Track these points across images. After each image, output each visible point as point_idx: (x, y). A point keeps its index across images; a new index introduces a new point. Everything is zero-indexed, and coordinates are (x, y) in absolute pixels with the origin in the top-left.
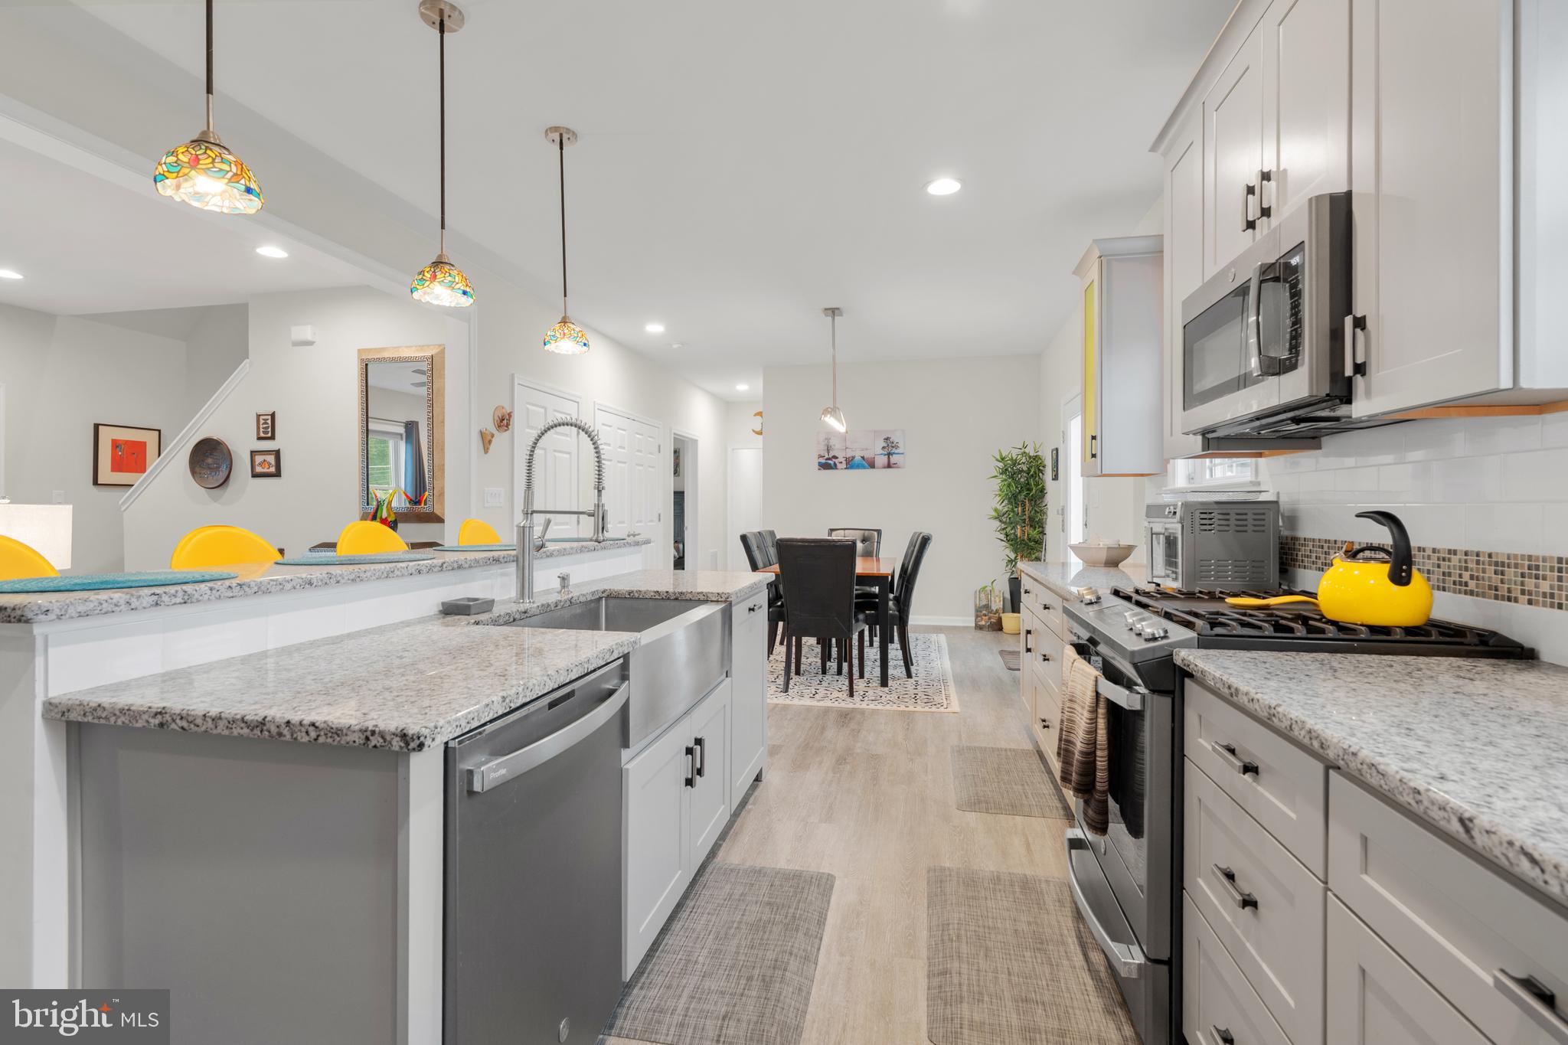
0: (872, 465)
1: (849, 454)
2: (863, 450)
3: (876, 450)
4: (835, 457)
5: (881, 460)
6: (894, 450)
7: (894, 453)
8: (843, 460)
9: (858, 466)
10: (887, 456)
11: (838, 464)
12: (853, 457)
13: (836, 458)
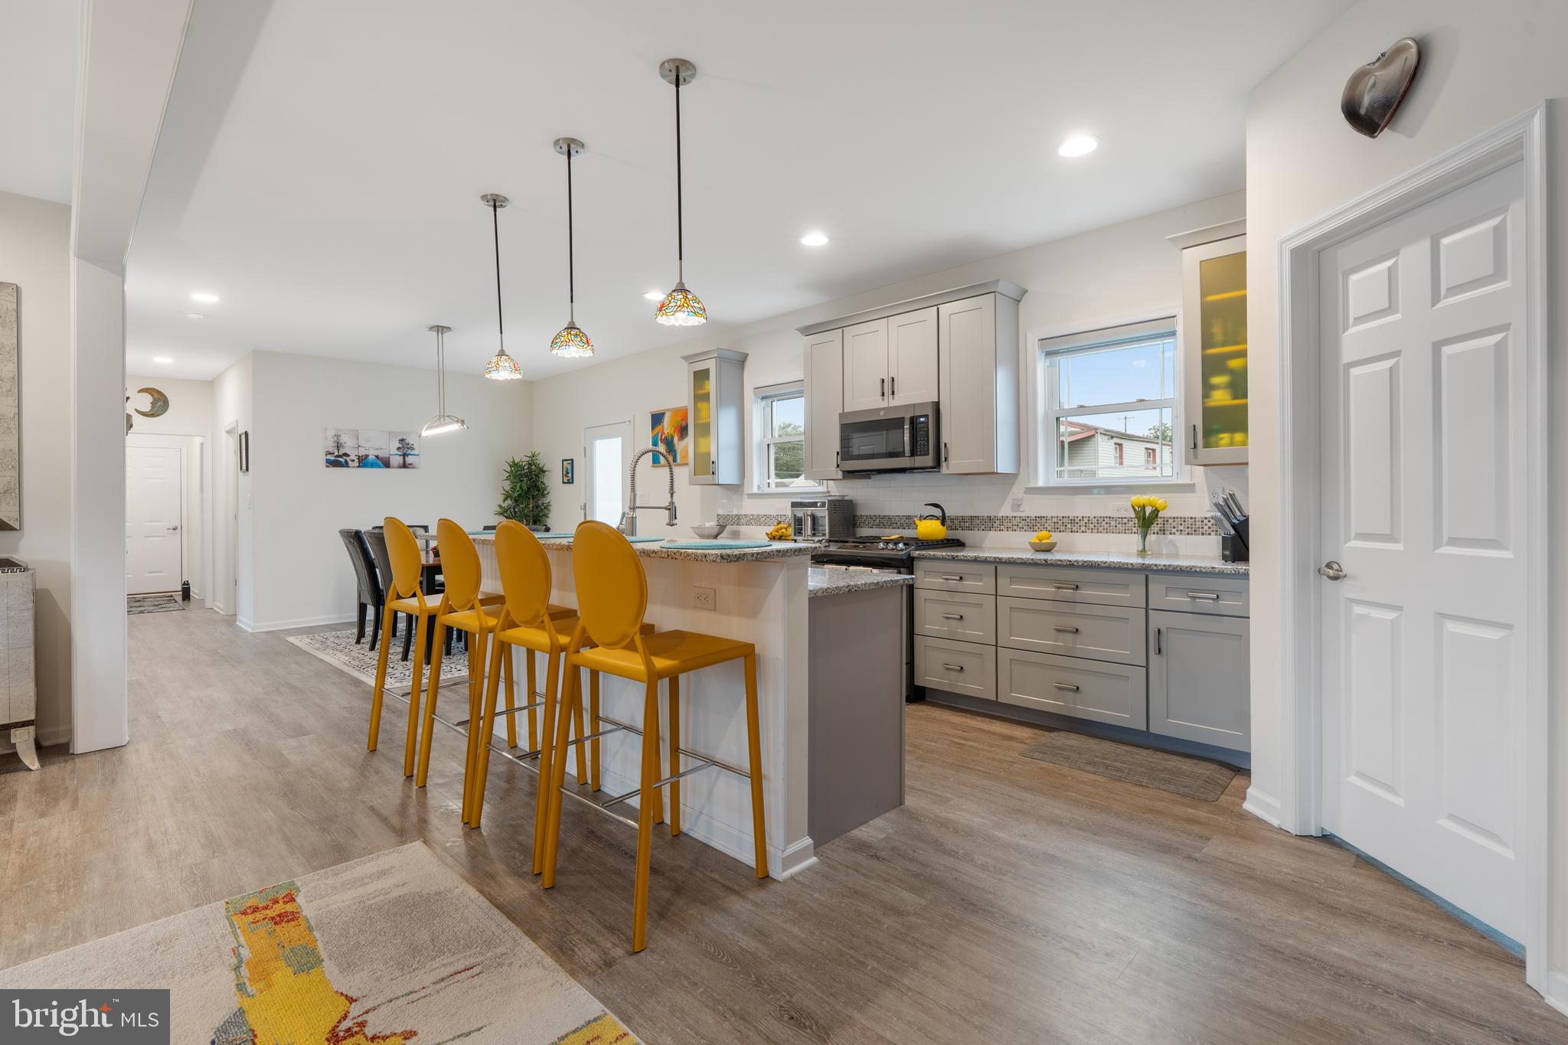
0: (386, 464)
1: (362, 452)
2: (377, 449)
3: (391, 449)
4: (346, 455)
5: (396, 460)
6: (409, 452)
7: (409, 454)
8: (355, 458)
9: (373, 465)
10: (402, 457)
11: (350, 463)
12: (367, 456)
13: (348, 455)
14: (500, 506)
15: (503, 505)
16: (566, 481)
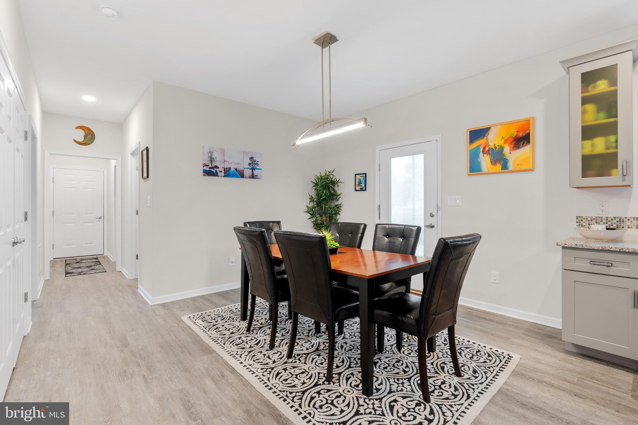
0: (242, 175)
1: (227, 166)
2: (236, 164)
3: (244, 164)
4: (217, 167)
5: (248, 172)
6: (256, 167)
7: (256, 169)
8: (222, 170)
9: (233, 176)
10: (251, 170)
11: (219, 173)
12: (230, 168)
13: (217, 168)
14: (307, 207)
15: (309, 206)
16: (358, 188)
